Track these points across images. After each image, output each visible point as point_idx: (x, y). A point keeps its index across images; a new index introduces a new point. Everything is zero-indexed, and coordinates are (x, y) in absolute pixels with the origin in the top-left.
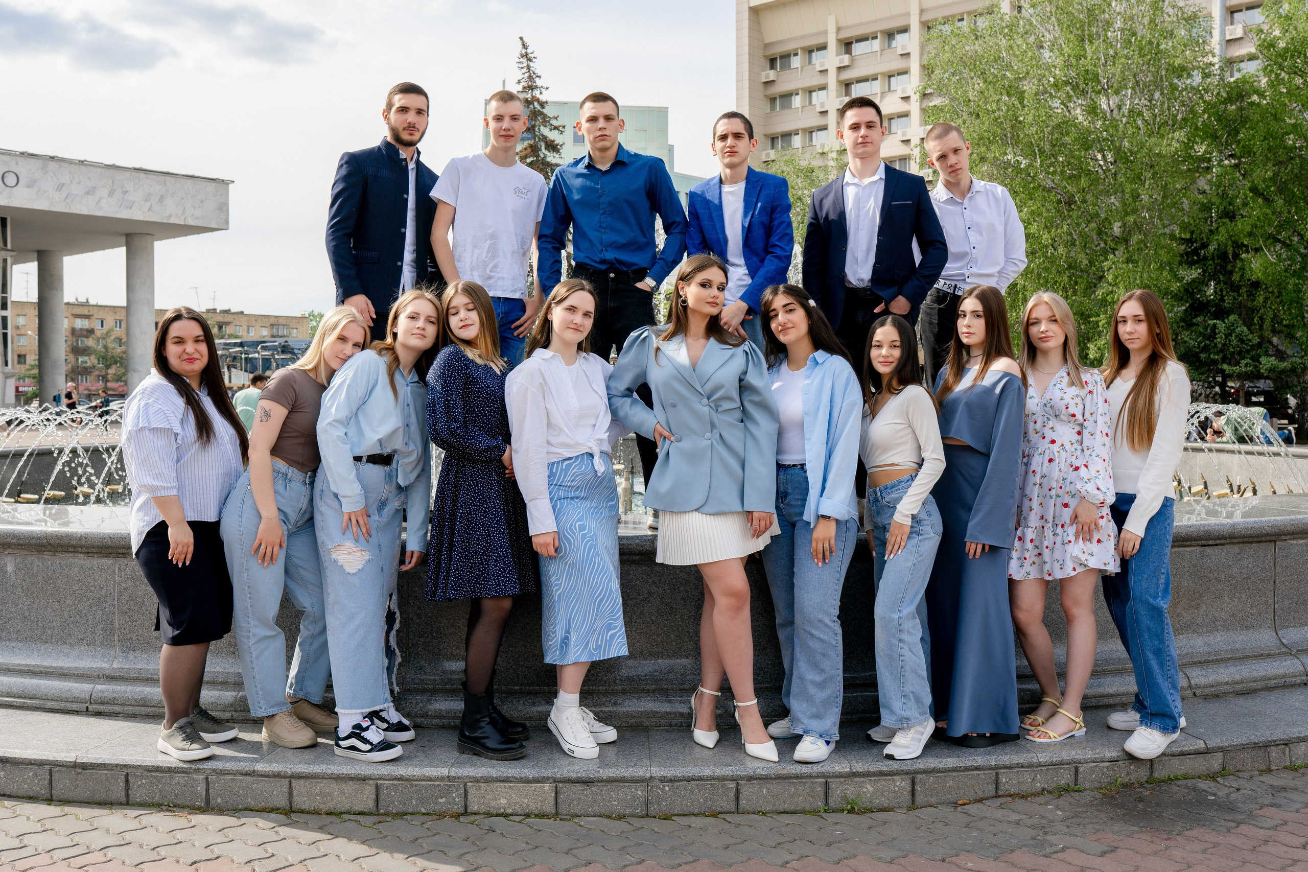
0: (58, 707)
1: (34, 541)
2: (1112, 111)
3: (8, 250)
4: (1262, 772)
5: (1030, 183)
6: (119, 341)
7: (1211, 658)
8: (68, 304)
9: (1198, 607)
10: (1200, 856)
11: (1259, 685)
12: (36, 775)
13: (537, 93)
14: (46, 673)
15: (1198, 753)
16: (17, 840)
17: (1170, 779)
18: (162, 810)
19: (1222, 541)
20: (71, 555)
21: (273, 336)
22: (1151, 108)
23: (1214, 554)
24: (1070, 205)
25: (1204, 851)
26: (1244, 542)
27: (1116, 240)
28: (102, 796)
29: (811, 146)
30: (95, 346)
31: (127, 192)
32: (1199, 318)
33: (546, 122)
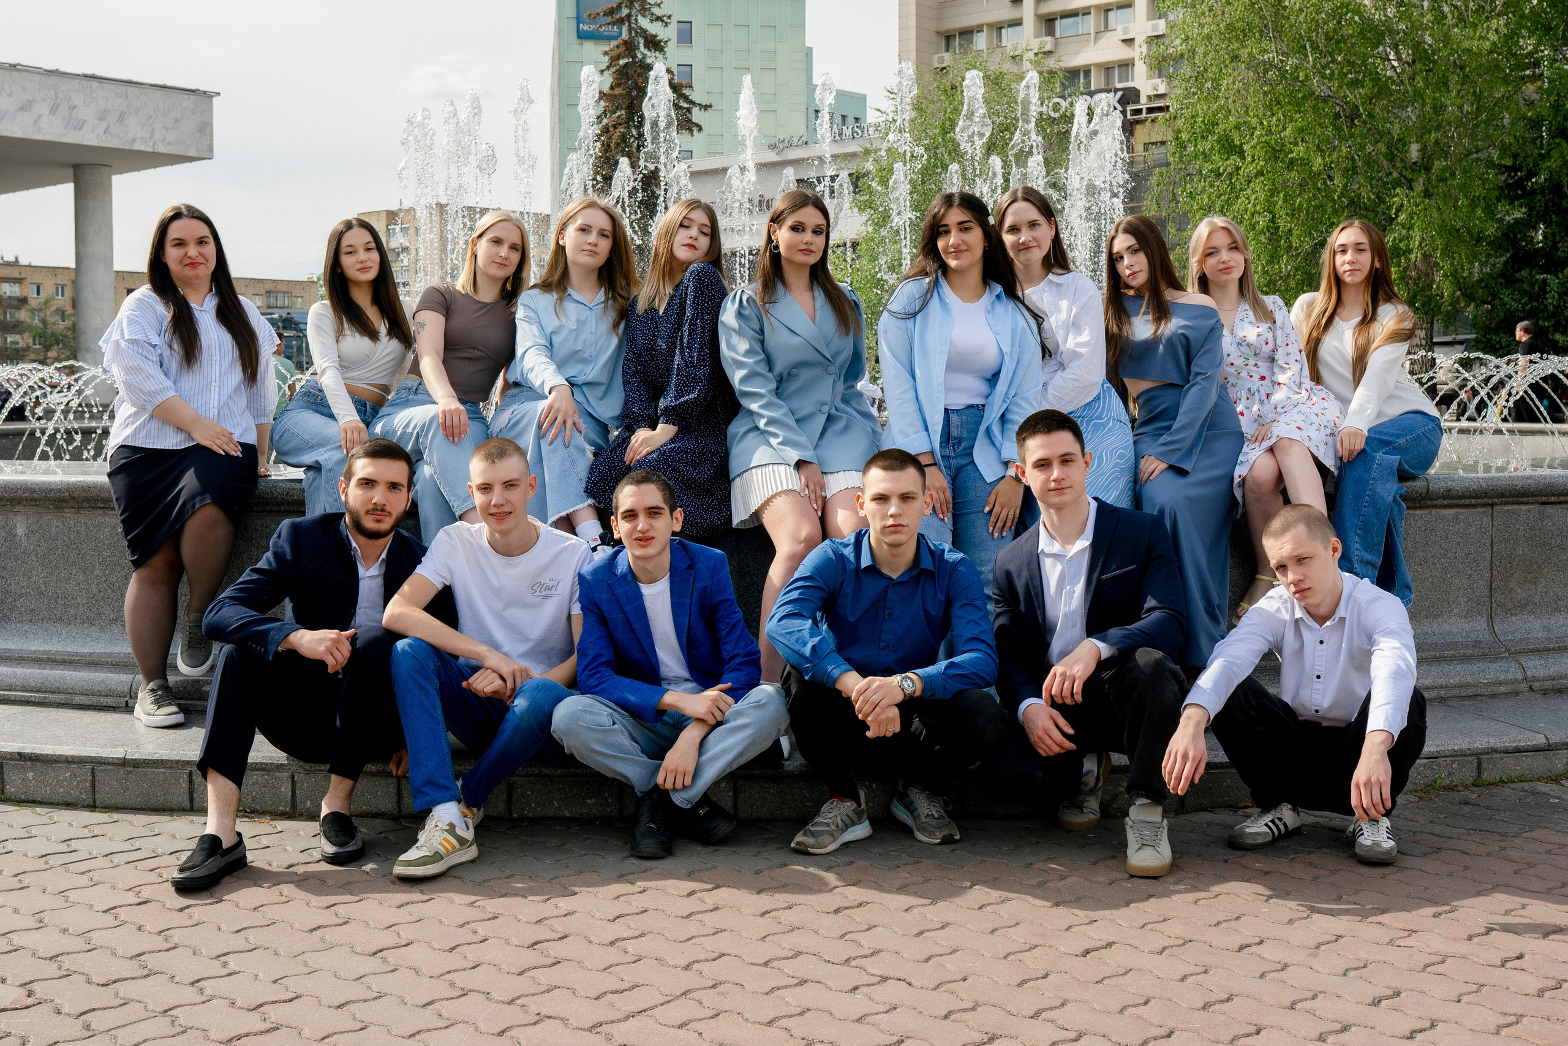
0: (89, 703)
1: (52, 494)
5: (1298, 91)
7: (1552, 646)
9: (1535, 582)
10: (1544, 857)
12: (74, 775)
14: (71, 662)
15: (1537, 749)
16: (64, 845)
17: (1502, 781)
23: (1557, 516)
24: (1352, 120)
25: (1549, 852)
27: (1415, 167)
28: (160, 800)
29: (999, 46)
30: (28, 320)
31: (75, 107)
32: (1523, 273)
33: (646, 10)
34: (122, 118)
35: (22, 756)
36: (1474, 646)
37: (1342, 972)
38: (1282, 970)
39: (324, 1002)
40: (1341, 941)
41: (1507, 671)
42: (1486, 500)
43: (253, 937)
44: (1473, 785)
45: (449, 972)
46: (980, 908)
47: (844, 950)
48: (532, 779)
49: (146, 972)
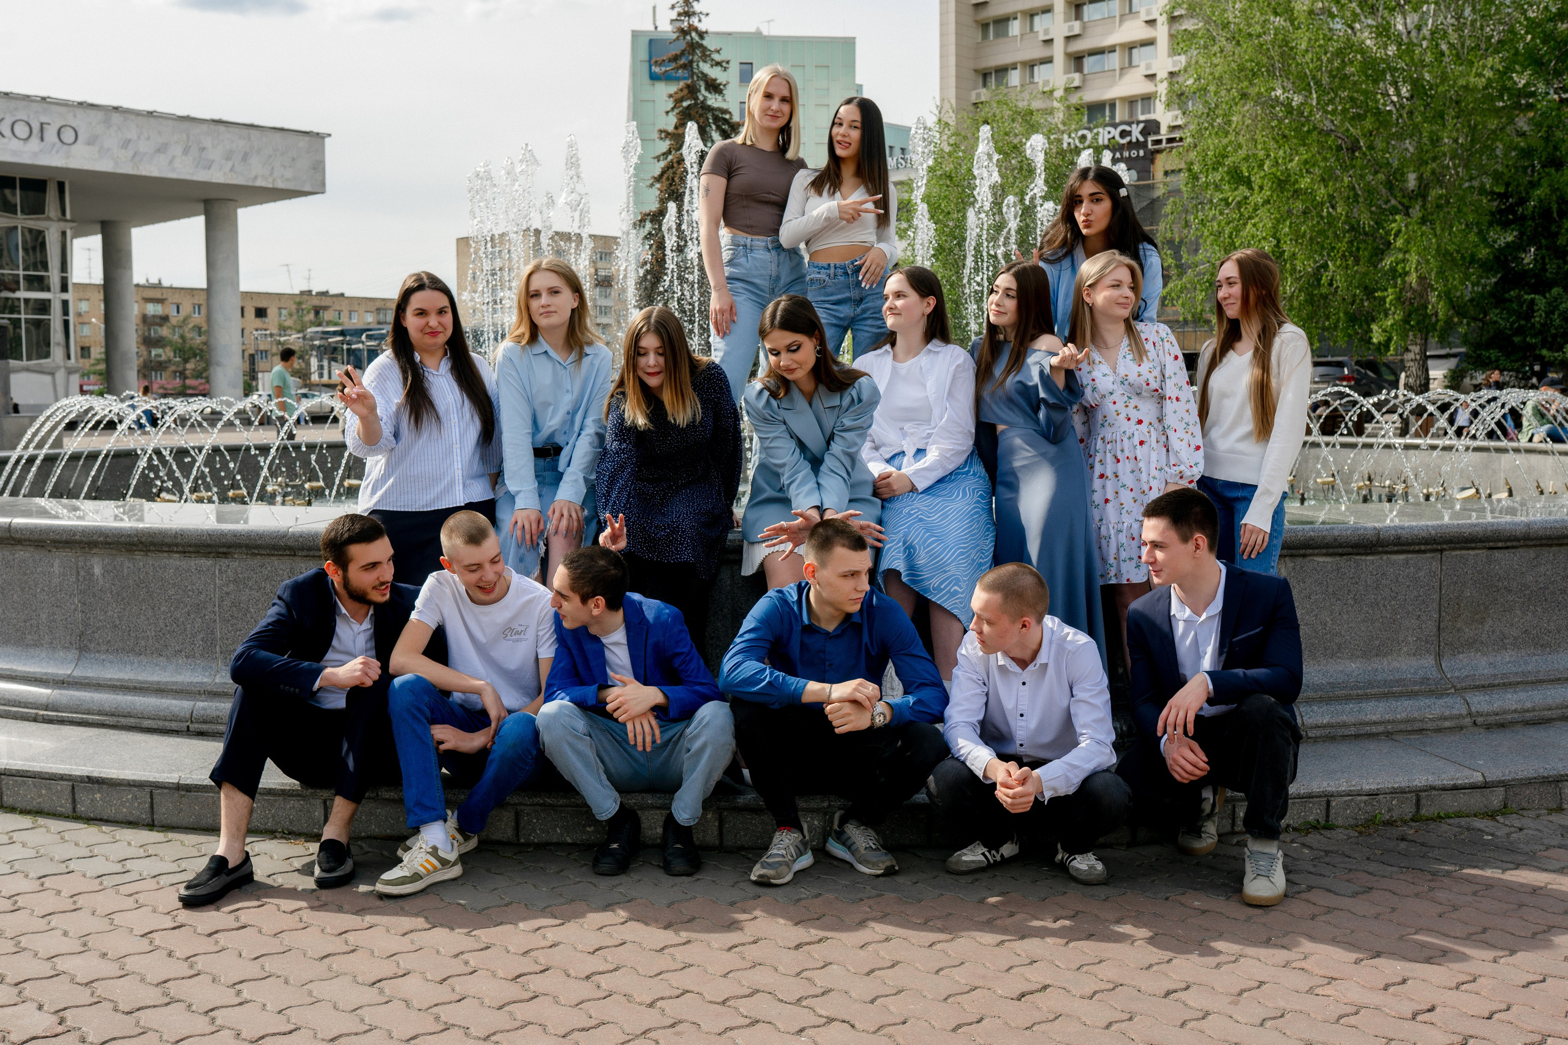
0: (156, 727)
1: (123, 539)
2: (1409, 33)
3: (66, 221)
4: (1551, 811)
5: (1303, 125)
6: (198, 329)
7: (1496, 682)
8: (137, 286)
9: (1482, 622)
10: (1469, 898)
11: (1555, 714)
12: (135, 797)
13: (694, 21)
15: (1474, 787)
16: (120, 865)
17: (1439, 817)
18: (275, 837)
19: (1515, 544)
20: (166, 555)
21: (379, 323)
22: (1459, 29)
23: (1505, 559)
24: (1353, 152)
25: (1475, 894)
26: (1541, 545)
27: (1412, 196)
29: (1032, 83)
30: (170, 336)
31: (204, 149)
32: (1512, 293)
33: (707, 56)
34: (245, 157)
35: (90, 780)
36: (1422, 683)
37: (1259, 1022)
38: (1203, 1018)
39: (319, 1036)
40: (1264, 987)
41: (1452, 706)
42: (1435, 546)
43: (269, 965)
44: (1412, 820)
45: (436, 1005)
46: (931, 946)
47: (798, 988)
48: (538, 808)
49: (167, 1000)
